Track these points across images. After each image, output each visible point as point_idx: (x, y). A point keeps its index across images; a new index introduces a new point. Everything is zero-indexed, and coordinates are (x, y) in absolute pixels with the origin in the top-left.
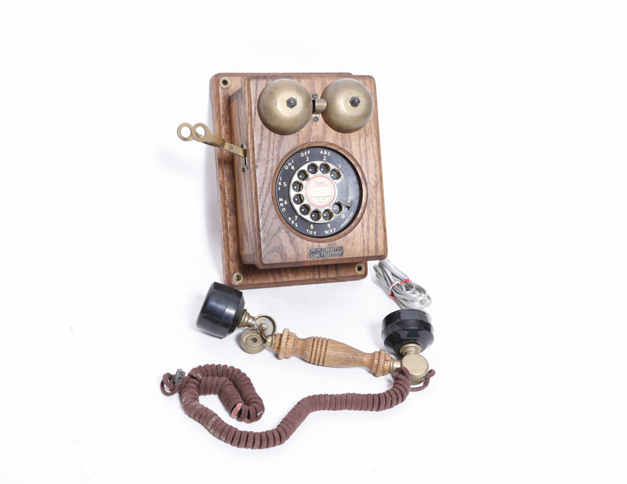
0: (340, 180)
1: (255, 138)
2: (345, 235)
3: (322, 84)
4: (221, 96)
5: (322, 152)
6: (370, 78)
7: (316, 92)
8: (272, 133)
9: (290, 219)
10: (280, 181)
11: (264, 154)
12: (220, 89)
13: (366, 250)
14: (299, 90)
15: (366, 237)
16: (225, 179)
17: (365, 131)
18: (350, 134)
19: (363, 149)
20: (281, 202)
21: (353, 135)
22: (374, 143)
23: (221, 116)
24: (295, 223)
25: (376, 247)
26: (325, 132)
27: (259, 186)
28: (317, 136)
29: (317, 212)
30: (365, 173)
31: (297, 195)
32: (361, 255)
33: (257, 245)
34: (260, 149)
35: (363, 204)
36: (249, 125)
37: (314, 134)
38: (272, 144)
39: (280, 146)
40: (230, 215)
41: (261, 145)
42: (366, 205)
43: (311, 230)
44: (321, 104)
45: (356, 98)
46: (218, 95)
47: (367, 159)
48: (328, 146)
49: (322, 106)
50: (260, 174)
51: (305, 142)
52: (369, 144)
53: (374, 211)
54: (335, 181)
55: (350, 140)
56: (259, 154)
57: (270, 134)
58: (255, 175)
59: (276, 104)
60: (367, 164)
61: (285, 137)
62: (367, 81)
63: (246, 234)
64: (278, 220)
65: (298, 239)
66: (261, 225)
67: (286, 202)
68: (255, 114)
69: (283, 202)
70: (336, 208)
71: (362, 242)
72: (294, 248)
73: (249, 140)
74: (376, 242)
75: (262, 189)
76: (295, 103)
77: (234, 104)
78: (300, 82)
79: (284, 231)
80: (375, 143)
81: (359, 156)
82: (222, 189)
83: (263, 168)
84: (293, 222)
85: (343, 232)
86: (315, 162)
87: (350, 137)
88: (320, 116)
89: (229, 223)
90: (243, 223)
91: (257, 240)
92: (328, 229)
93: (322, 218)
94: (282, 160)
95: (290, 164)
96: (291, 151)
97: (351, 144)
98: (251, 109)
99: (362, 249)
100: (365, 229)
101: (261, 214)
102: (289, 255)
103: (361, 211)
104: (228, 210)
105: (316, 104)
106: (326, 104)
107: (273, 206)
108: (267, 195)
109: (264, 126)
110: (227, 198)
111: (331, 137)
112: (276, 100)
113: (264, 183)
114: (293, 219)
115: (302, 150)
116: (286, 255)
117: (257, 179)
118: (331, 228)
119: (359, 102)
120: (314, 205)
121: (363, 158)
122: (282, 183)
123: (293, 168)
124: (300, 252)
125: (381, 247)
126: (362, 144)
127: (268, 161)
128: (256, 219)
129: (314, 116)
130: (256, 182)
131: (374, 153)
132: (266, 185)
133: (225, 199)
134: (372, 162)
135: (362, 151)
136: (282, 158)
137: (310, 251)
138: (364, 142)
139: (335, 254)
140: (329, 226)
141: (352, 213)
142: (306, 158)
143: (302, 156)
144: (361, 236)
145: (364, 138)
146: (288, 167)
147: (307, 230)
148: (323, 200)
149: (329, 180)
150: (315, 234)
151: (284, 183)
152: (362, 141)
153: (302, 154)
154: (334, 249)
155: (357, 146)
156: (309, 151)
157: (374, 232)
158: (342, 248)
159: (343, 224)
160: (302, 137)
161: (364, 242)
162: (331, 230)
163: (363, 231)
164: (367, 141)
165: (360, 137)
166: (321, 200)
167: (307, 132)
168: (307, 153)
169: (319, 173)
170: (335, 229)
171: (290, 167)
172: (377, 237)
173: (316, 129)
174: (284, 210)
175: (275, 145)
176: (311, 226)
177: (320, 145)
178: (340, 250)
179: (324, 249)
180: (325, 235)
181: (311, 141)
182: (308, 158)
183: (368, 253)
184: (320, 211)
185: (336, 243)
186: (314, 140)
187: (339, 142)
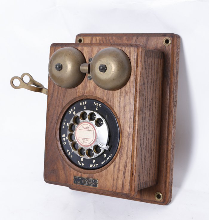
0: (101, 127)
3: (98, 51)
5: (95, 103)
9: (68, 151)
10: (65, 122)
11: (54, 101)
13: (115, 186)
15: (115, 176)
17: (125, 90)
18: (114, 91)
19: (122, 104)
20: (64, 137)
22: (131, 100)
24: (71, 154)
25: (123, 186)
26: (95, 89)
28: (90, 91)
30: (122, 125)
32: (111, 190)
37: (88, 89)
38: (59, 94)
39: (64, 96)
43: (81, 162)
47: (124, 114)
51: (81, 95)
52: (127, 101)
53: (125, 156)
54: (98, 127)
55: (113, 96)
65: (68, 167)
67: (67, 138)
71: (112, 180)
72: (65, 173)
74: (123, 182)
75: (50, 126)
81: (118, 110)
83: (52, 112)
84: (69, 154)
87: (113, 94)
92: (92, 163)
95: (72, 110)
97: (113, 99)
99: (112, 185)
100: (116, 170)
102: (61, 178)
108: (52, 130)
111: (100, 93)
114: (70, 151)
115: (81, 101)
116: (59, 177)
118: (95, 163)
120: (81, 144)
121: (122, 112)
122: (66, 124)
123: (74, 113)
124: (68, 177)
126: (121, 101)
127: (55, 107)
129: (88, 75)
132: (52, 124)
135: (121, 106)
136: (65, 105)
137: (74, 178)
138: (124, 99)
139: (91, 185)
140: (94, 162)
141: (111, 154)
142: (84, 107)
143: (81, 105)
144: (112, 175)
145: (124, 96)
146: (71, 112)
147: (78, 161)
148: (87, 141)
149: (93, 126)
150: (83, 165)
151: (68, 123)
152: (122, 98)
153: (81, 104)
154: (91, 180)
155: (118, 101)
156: (86, 102)
157: (122, 173)
158: (96, 181)
159: (104, 162)
160: (79, 91)
161: (114, 180)
162: (94, 165)
163: (114, 171)
164: (126, 99)
165: (121, 95)
166: (85, 141)
167: (83, 88)
168: (85, 103)
169: (87, 119)
170: (97, 165)
171: (72, 112)
172: (124, 178)
173: (90, 86)
174: (65, 143)
175: (61, 95)
176: (81, 159)
177: (92, 98)
178: (95, 182)
179: (84, 179)
180: (89, 168)
181: (85, 95)
182: (85, 107)
183: (116, 189)
184: (84, 148)
185: (93, 176)
186: (87, 94)
187: (104, 97)
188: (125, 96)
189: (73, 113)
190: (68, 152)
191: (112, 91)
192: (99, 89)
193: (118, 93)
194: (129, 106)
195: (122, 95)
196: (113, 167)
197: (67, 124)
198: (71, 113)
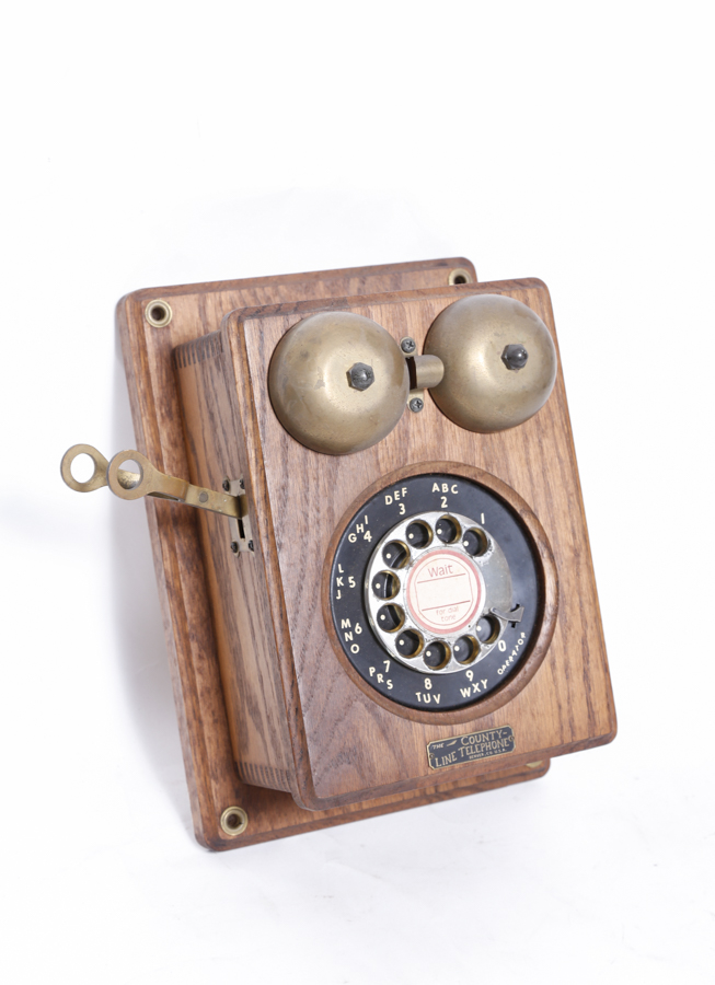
0: (488, 556)
1: (268, 472)
2: (513, 694)
3: (423, 314)
4: (151, 349)
5: (436, 487)
6: (536, 283)
7: (410, 335)
8: (311, 454)
9: (372, 670)
10: (338, 575)
11: (294, 511)
12: (147, 331)
13: (566, 728)
14: (374, 339)
15: (563, 695)
16: (181, 565)
17: (538, 425)
18: (503, 434)
19: (536, 469)
20: (347, 630)
21: (510, 436)
22: (561, 450)
23: (157, 402)
24: (385, 679)
25: (591, 715)
26: (440, 437)
27: (288, 596)
28: (424, 449)
29: (439, 646)
30: (548, 531)
31: (384, 607)
32: (556, 742)
33: (297, 751)
34: (284, 500)
35: (549, 610)
36: (250, 440)
37: (416, 443)
38: (312, 483)
39: (332, 485)
40: (200, 657)
41: (284, 488)
42: (556, 610)
43: (426, 692)
44: (430, 370)
45: (519, 349)
46: (143, 348)
47: (548, 494)
48: (451, 472)
49: (432, 375)
50: (289, 565)
51: (394, 466)
52: (550, 453)
53: (577, 624)
54: (477, 559)
55: (504, 449)
56: (282, 513)
57: (305, 459)
58: (277, 568)
59: (321, 383)
60: (550, 506)
61: (344, 459)
62: (531, 294)
63: (255, 711)
64: (343, 679)
65: (398, 723)
66: (303, 699)
67: (358, 629)
68: (264, 409)
69: (351, 629)
70: (486, 627)
71: (556, 709)
72: (391, 746)
73: (254, 478)
74: (589, 704)
75: (297, 602)
76: (370, 375)
77: (192, 373)
78: (368, 314)
79: (362, 706)
80: (563, 450)
81: (529, 487)
82: (175, 593)
83: (296, 548)
84: (380, 678)
85: (506, 689)
86: (422, 517)
87: (502, 442)
88: (425, 397)
89: (199, 679)
90: (242, 682)
91: (297, 739)
92: (467, 684)
93: (453, 659)
94: (342, 521)
95: (360, 528)
96: (362, 495)
97: (505, 457)
98: (252, 396)
99: (557, 725)
100: (560, 673)
101: (302, 669)
102: (379, 768)
103: (545, 627)
104: (194, 647)
105: (419, 371)
106: (442, 368)
107: (328, 645)
108: (310, 616)
109: (289, 439)
110: (189, 614)
111: (457, 447)
112: (321, 374)
113: (300, 588)
114: (380, 669)
115: (389, 489)
116: (371, 769)
117: (283, 578)
118: (475, 681)
119: (525, 356)
120: (430, 629)
121: (540, 491)
122: (345, 580)
123: (368, 537)
124: (406, 756)
125: (602, 716)
126: (532, 457)
127: (306, 529)
128: (287, 683)
129: (411, 397)
130: (280, 586)
131: (563, 477)
132: (307, 594)
133: (184, 618)
134: (560, 499)
135: (534, 474)
136: (341, 515)
137: (432, 750)
138: (538, 450)
139: (493, 750)
140: (471, 677)
141: (523, 635)
142: (399, 509)
143: (387, 503)
144: (551, 694)
145: (536, 440)
146: (357, 535)
147: (418, 694)
148: (452, 614)
149: (462, 558)
150: (438, 701)
151: (350, 578)
152: (534, 449)
153: (388, 499)
154: (490, 736)
155: (523, 461)
156: (403, 489)
157: (581, 677)
158: (507, 731)
159: (504, 667)
160: (386, 455)
161: (560, 707)
162: (476, 686)
163: (555, 679)
164: (545, 449)
165: (526, 440)
166: (447, 614)
167: (397, 442)
168: (400, 493)
169: (436, 543)
170: (484, 682)
171: (360, 536)
172: (590, 689)
173: (419, 431)
174: (355, 649)
175: (321, 483)
176: (426, 684)
177: (432, 471)
178: (503, 736)
179: (466, 740)
180: (461, 702)
181: (409, 463)
182: (403, 509)
183: (573, 734)
184: (446, 641)
185: (492, 720)
186: (416, 461)
187: (477, 458)
188: (540, 442)
189: (365, 538)
190: (375, 674)
191: (497, 435)
192: (454, 436)
193: (516, 434)
194: (558, 467)
195: (530, 439)
196: (549, 670)
197: (350, 581)
198: (355, 539)
